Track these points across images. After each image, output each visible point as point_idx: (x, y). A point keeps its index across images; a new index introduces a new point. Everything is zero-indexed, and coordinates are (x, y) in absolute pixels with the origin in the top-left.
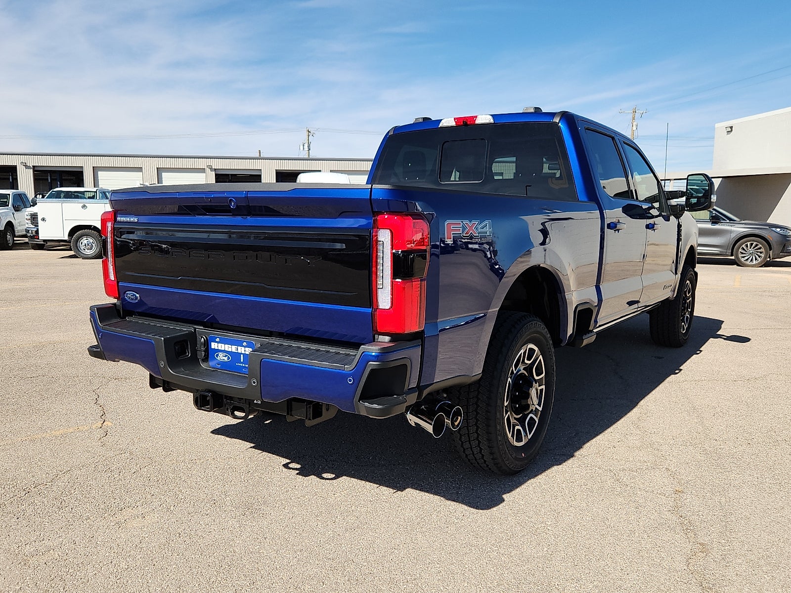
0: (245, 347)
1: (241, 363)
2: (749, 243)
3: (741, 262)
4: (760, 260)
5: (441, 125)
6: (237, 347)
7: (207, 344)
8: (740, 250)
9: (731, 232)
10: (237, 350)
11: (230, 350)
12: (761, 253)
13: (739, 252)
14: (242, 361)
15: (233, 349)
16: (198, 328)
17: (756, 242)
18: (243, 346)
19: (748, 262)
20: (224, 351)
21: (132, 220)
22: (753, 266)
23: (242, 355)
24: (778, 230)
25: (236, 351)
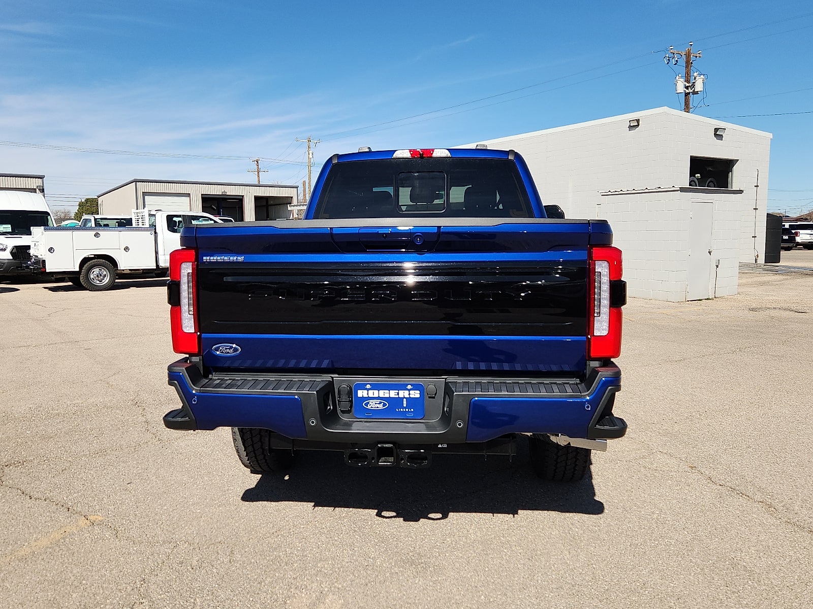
0: (409, 390)
1: (403, 408)
5: (394, 156)
6: (397, 391)
7: (351, 393)
10: (398, 394)
11: (387, 395)
14: (405, 406)
15: (393, 394)
16: (335, 377)
18: (407, 389)
20: (379, 398)
21: (233, 259)
23: (405, 399)
25: (397, 396)
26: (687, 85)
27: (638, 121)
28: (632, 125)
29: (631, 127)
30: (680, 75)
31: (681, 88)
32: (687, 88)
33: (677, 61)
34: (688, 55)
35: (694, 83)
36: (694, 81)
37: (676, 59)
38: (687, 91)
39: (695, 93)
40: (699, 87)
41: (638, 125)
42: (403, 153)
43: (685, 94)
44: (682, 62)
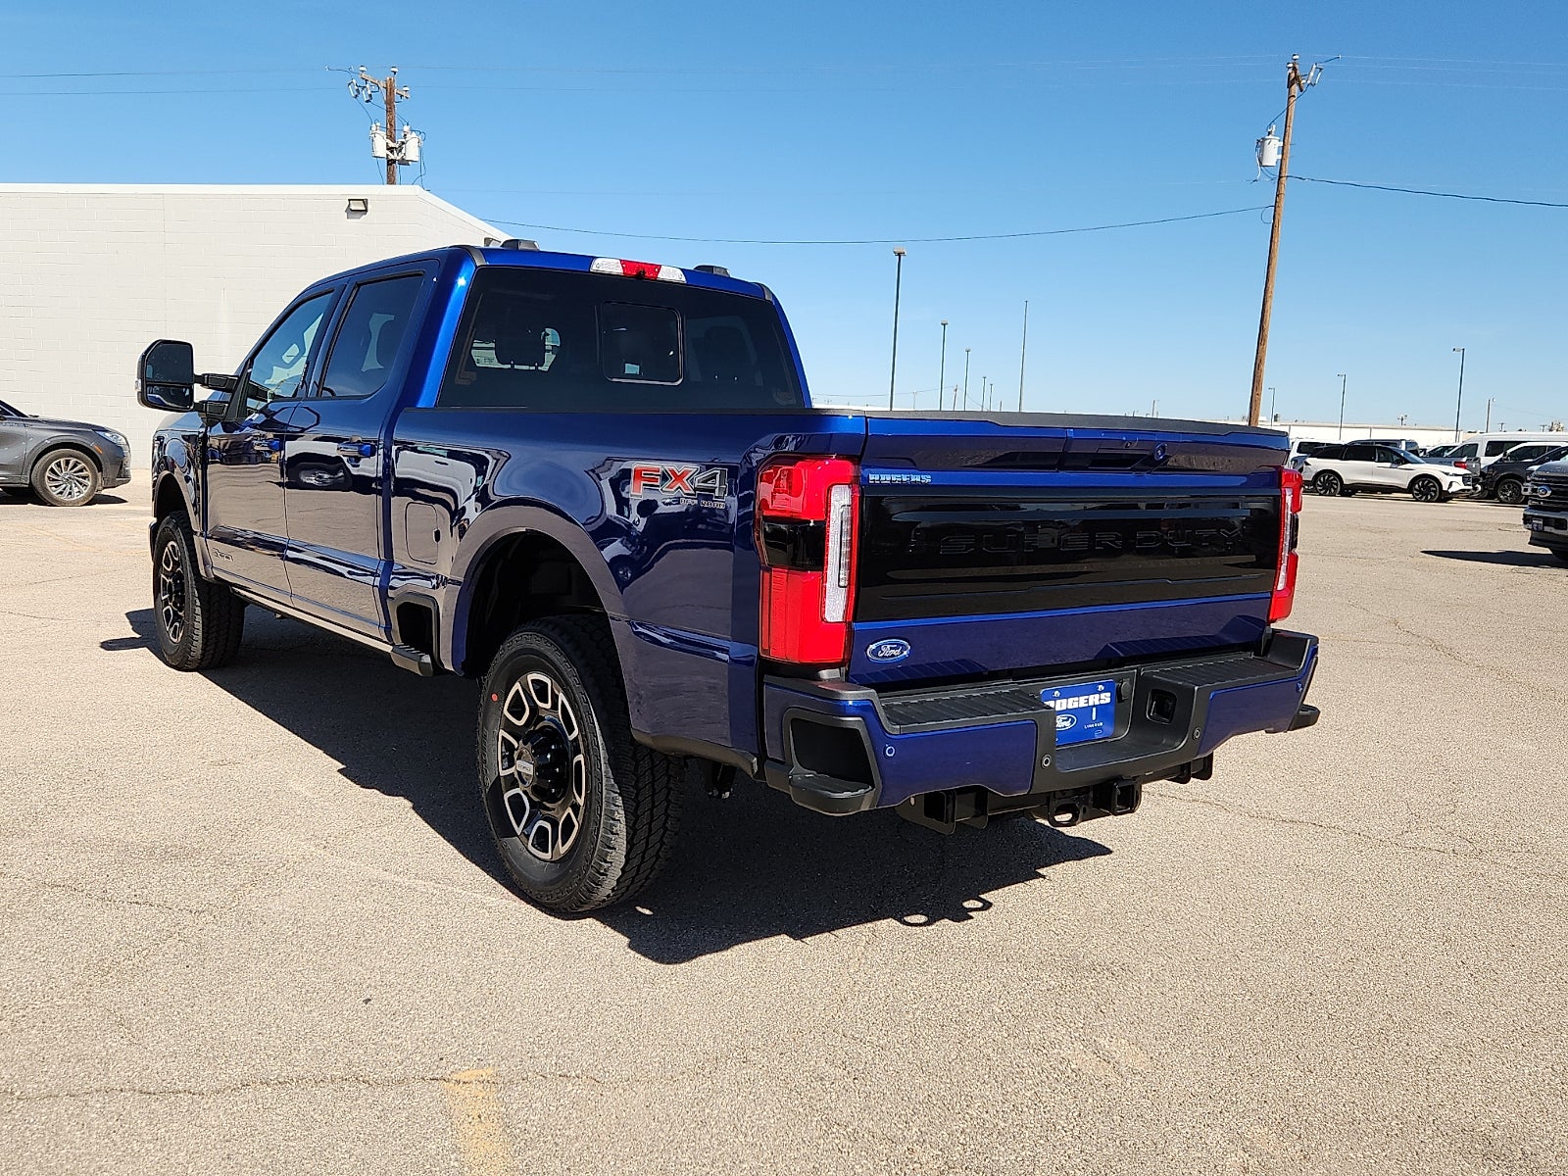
1: (1093, 722)
2: (62, 460)
3: (51, 497)
4: (85, 491)
5: (594, 268)
8: (47, 474)
9: (26, 438)
11: (1076, 706)
12: (84, 478)
13: (46, 478)
15: (1082, 702)
17: (77, 458)
19: (64, 498)
20: (1067, 711)
21: (916, 478)
22: (73, 504)
24: (107, 434)
26: (392, 145)
27: (365, 202)
28: (353, 208)
29: (350, 212)
30: (378, 124)
31: (381, 149)
32: (391, 149)
33: (370, 95)
34: (390, 90)
35: (403, 143)
36: (403, 140)
37: (369, 92)
38: (392, 157)
39: (404, 162)
40: (412, 151)
41: (366, 211)
42: (608, 265)
43: (388, 161)
44: (380, 98)
